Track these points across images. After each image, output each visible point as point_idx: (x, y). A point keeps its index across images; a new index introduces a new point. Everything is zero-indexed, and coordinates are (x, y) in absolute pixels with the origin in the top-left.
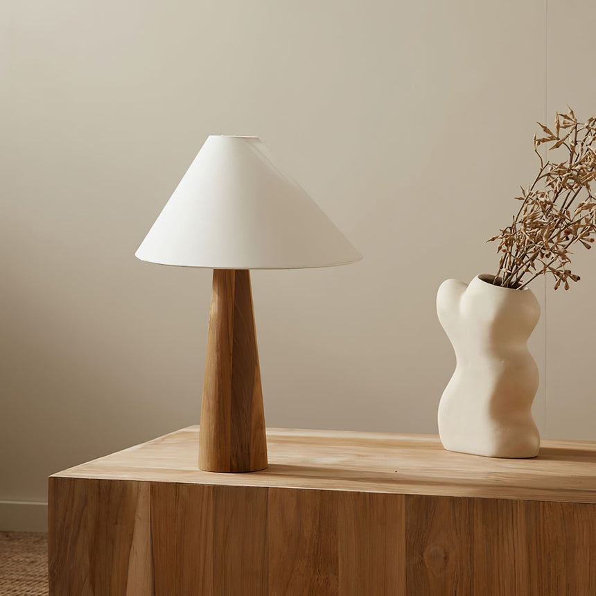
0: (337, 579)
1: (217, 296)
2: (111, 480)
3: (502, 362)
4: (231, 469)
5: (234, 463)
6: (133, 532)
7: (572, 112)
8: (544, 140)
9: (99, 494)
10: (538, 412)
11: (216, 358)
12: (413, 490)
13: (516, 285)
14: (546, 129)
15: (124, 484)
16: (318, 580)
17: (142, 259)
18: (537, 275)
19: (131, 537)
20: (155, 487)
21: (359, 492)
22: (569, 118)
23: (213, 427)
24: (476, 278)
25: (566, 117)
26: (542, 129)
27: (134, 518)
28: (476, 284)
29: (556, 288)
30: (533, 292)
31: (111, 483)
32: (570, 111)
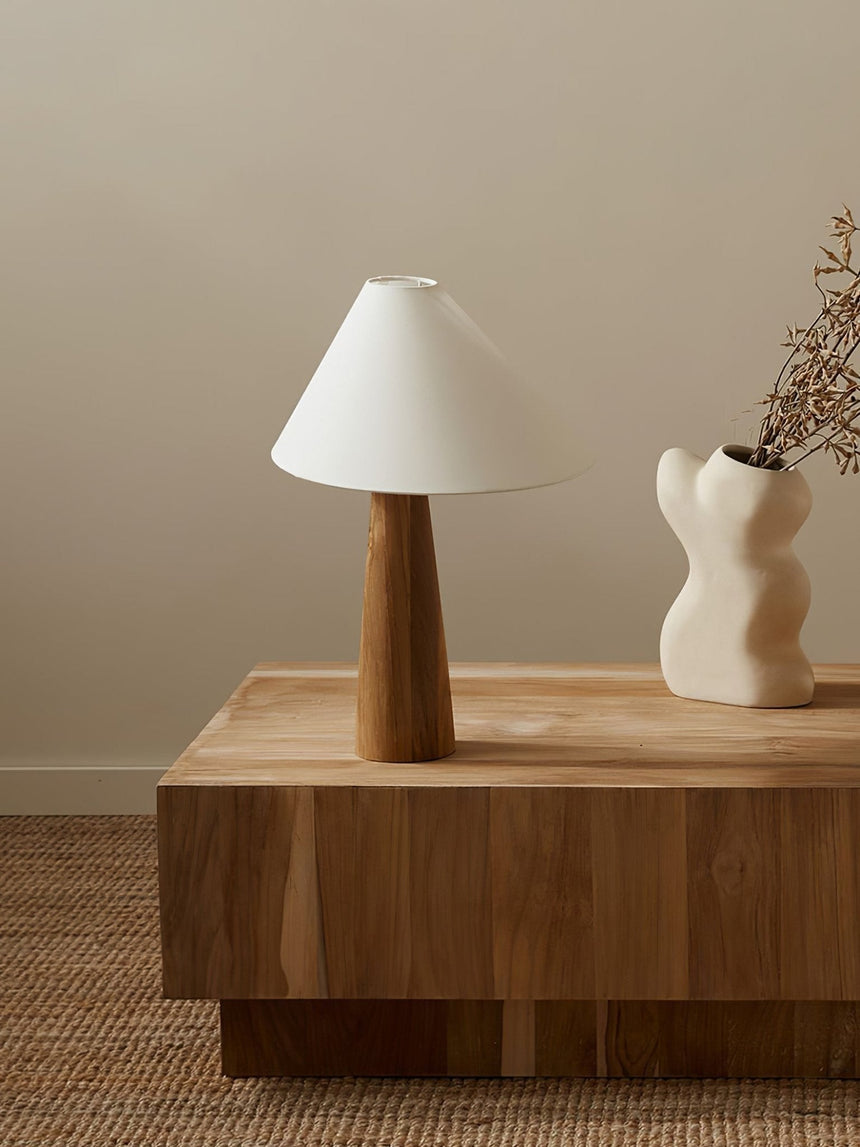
0: (592, 906)
1: (383, 512)
2: (254, 787)
3: (764, 574)
4: (413, 757)
5: (418, 749)
6: (289, 856)
7: (849, 213)
8: (829, 271)
9: (237, 806)
10: (810, 640)
11: (385, 600)
12: (690, 779)
13: (776, 465)
14: (831, 256)
15: (274, 793)
16: (563, 908)
17: (297, 475)
18: (812, 451)
19: (286, 866)
20: (320, 793)
21: (620, 788)
22: (846, 223)
23: (384, 700)
24: (719, 451)
25: (841, 220)
26: (828, 256)
27: (290, 839)
28: (719, 461)
29: (843, 473)
30: (803, 473)
31: (253, 791)
32: (845, 212)
